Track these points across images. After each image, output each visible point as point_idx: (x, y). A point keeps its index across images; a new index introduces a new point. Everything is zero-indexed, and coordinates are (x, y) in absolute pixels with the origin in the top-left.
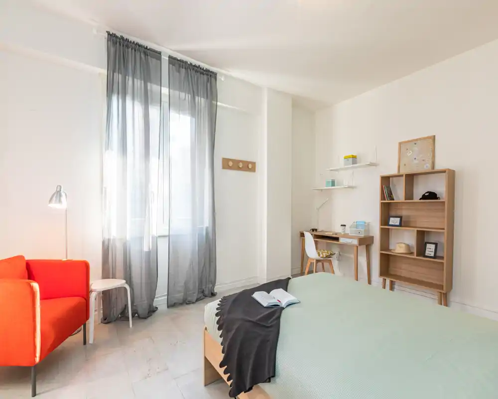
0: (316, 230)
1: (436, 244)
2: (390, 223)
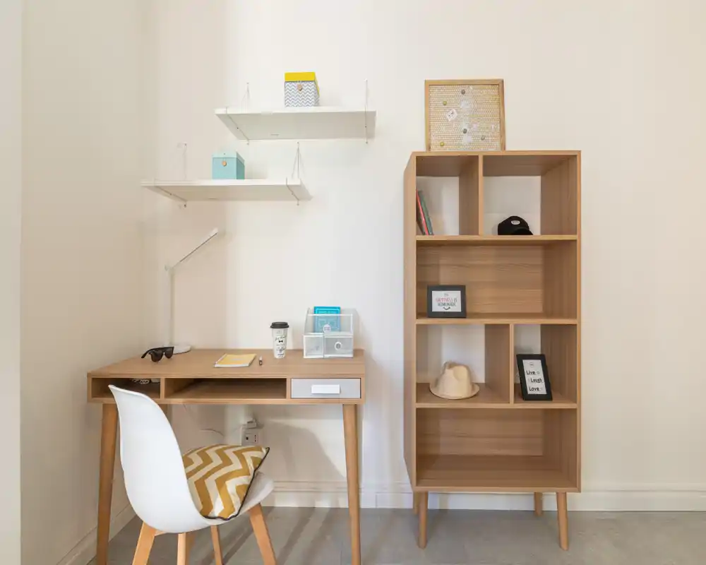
0: (169, 353)
1: (543, 358)
2: (436, 308)
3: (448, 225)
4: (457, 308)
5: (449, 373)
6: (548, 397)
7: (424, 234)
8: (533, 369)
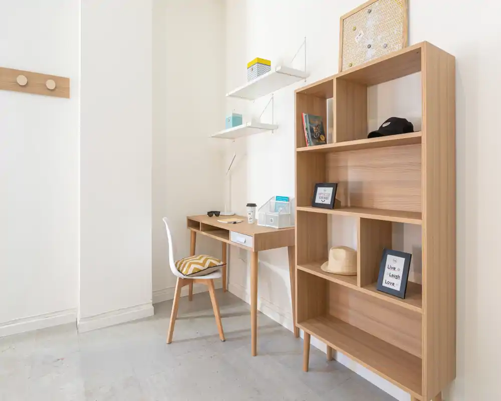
0: (217, 214)
1: (408, 257)
2: (317, 200)
4: (328, 202)
6: (400, 295)
8: (395, 265)
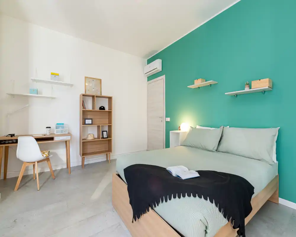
2: (86, 123)
3: (89, 107)
4: (91, 123)
5: (89, 135)
6: (107, 138)
7: (84, 109)
8: (105, 133)
